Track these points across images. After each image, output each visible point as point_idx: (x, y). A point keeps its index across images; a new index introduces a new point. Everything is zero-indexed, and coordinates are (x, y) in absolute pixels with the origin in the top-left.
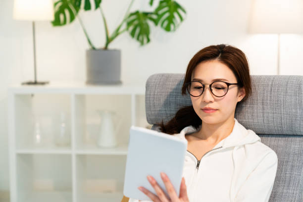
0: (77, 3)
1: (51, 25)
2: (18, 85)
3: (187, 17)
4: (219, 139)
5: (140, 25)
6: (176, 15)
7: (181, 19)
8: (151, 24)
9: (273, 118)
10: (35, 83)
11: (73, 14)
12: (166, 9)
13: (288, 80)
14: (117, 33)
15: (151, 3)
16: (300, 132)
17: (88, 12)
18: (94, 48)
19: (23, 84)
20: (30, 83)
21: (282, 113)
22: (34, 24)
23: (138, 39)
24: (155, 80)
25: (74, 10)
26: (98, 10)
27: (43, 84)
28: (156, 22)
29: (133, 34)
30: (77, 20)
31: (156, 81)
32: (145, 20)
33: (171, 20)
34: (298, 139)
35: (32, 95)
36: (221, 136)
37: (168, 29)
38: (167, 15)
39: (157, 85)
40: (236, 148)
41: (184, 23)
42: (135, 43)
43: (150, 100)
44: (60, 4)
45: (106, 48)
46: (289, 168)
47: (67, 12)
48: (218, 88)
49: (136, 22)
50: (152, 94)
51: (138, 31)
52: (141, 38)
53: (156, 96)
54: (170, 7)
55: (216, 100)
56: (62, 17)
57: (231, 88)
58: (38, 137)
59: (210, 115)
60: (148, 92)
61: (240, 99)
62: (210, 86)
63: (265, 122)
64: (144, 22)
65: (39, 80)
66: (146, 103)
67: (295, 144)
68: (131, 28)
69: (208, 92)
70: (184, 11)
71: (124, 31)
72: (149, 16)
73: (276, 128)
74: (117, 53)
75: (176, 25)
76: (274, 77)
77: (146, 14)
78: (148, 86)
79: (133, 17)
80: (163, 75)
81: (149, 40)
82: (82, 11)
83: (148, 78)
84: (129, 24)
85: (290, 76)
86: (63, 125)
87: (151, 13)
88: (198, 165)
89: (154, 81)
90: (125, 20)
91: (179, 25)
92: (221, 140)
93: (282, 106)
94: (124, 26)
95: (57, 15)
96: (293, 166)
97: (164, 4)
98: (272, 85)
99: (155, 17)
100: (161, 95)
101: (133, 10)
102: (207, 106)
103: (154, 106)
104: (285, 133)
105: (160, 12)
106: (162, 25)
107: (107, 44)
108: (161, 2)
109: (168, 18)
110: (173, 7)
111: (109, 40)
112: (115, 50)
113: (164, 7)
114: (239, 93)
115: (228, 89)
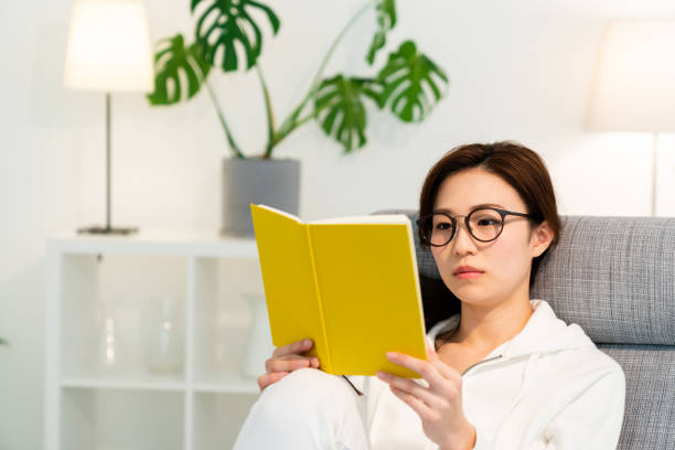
0: (208, 56)
1: (146, 103)
2: (71, 234)
3: (451, 91)
5: (344, 106)
6: (425, 86)
7: (438, 95)
8: (369, 104)
10: (108, 230)
11: (196, 79)
12: (402, 72)
14: (293, 124)
15: (371, 58)
17: (231, 75)
18: (240, 156)
19: (80, 232)
20: (95, 231)
22: (108, 98)
23: (339, 138)
25: (197, 71)
26: (254, 70)
27: (125, 232)
28: (380, 101)
29: (327, 126)
30: (204, 92)
32: (356, 95)
33: (413, 96)
35: (100, 258)
37: (406, 116)
38: (406, 85)
41: (443, 103)
42: (331, 147)
44: (167, 57)
45: (267, 156)
47: (182, 75)
48: (484, 223)
49: (336, 100)
51: (339, 119)
52: (345, 135)
54: (412, 67)
55: (479, 249)
56: (170, 85)
57: (508, 222)
58: (110, 354)
59: (469, 283)
62: (467, 219)
63: (616, 315)
64: (354, 101)
65: (116, 223)
68: (324, 113)
69: (463, 234)
70: (444, 78)
71: (308, 119)
72: (365, 86)
73: (638, 330)
74: (292, 168)
75: (425, 108)
77: (358, 83)
79: (330, 89)
81: (363, 141)
82: (216, 72)
84: (319, 104)
86: (167, 326)
87: (370, 81)
90: (311, 94)
91: (430, 109)
94: (309, 109)
95: (160, 82)
97: (400, 61)
99: (377, 89)
101: (329, 73)
102: (463, 263)
104: (656, 341)
105: (391, 79)
106: (394, 108)
107: (270, 147)
108: (393, 57)
109: (407, 93)
110: (418, 70)
111: (274, 139)
112: (288, 161)
113: (400, 67)
114: (535, 238)
115: (502, 223)
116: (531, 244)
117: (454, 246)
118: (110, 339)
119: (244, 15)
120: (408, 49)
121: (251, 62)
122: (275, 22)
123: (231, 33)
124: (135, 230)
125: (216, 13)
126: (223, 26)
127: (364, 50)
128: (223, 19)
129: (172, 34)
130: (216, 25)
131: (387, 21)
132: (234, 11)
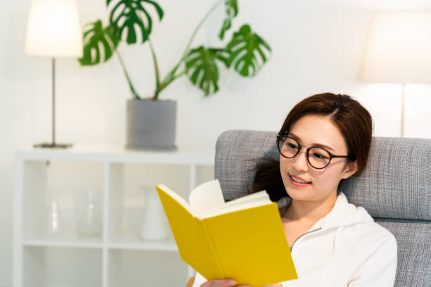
0: (117, 34)
1: (77, 64)
2: (29, 148)
5: (205, 66)
6: (256, 53)
7: (264, 59)
8: (220, 65)
9: (392, 196)
10: (53, 146)
11: (109, 48)
12: (242, 45)
13: (413, 144)
14: (172, 77)
15: (222, 36)
16: (428, 216)
17: (133, 46)
18: (138, 98)
19: (36, 146)
20: (45, 146)
21: (404, 189)
22: (54, 61)
23: (201, 86)
24: (230, 138)
25: (111, 43)
26: (147, 43)
27: (64, 147)
28: (227, 63)
29: (194, 79)
30: (115, 57)
31: (231, 140)
32: (212, 59)
33: (249, 60)
34: (425, 225)
35: (48, 163)
37: (244, 73)
38: (244, 53)
39: (232, 146)
40: (340, 229)
41: (267, 64)
42: (196, 92)
43: (221, 167)
44: (91, 35)
45: (155, 98)
46: (411, 264)
47: (101, 46)
48: (317, 155)
49: (199, 62)
50: (224, 157)
51: (201, 75)
52: (205, 85)
53: (229, 161)
54: (248, 41)
56: (93, 53)
58: (55, 224)
60: (220, 155)
61: (346, 176)
62: (308, 150)
63: (381, 200)
64: (211, 63)
65: (59, 141)
66: (216, 170)
67: (421, 233)
68: (192, 71)
69: (302, 156)
70: (268, 48)
71: (181, 75)
72: (218, 53)
73: (395, 210)
74: (171, 106)
75: (256, 68)
76: (394, 140)
77: (214, 51)
78: (219, 147)
79: (195, 55)
80: (240, 132)
81: (216, 89)
82: (123, 44)
83: (218, 135)
84: (189, 65)
85: (417, 139)
86: (91, 206)
87: (221, 50)
89: (227, 140)
90: (183, 59)
91: (260, 68)
92: (320, 218)
93: (404, 179)
94: (182, 68)
95: (87, 51)
96: (416, 262)
97: (240, 37)
98: (391, 151)
99: (226, 55)
100: (236, 159)
101: (195, 45)
103: (227, 174)
105: (234, 49)
106: (236, 68)
107: (157, 92)
108: (236, 35)
109: (244, 58)
110: (252, 42)
111: (160, 87)
112: (168, 101)
113: (240, 41)
118: (54, 215)
119: (141, 8)
120: (245, 30)
121: (145, 38)
122: (161, 13)
123: (132, 19)
124: (71, 146)
125: (122, 6)
126: (127, 15)
127: (218, 31)
128: (127, 11)
129: (94, 20)
130: (123, 14)
131: (232, 12)
132: (134, 5)
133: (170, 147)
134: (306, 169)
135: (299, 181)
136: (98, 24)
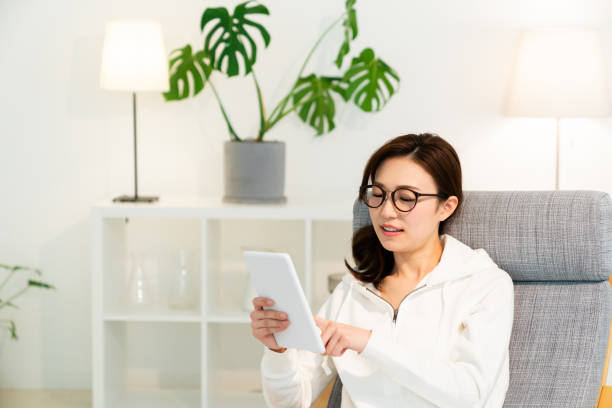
1: (162, 98)
2: (107, 203)
3: (401, 88)
4: (422, 274)
5: (317, 100)
6: (381, 83)
7: (391, 91)
8: (336, 97)
10: (136, 199)
11: (199, 75)
12: (364, 73)
14: (280, 114)
15: (339, 62)
17: (234, 78)
18: (237, 139)
19: (115, 200)
20: (124, 200)
22: (135, 96)
23: (312, 123)
25: (202, 73)
26: (250, 74)
27: (150, 200)
28: (345, 95)
29: (303, 115)
30: (207, 86)
32: (326, 90)
33: (371, 92)
35: (127, 220)
36: (423, 269)
37: (367, 107)
38: (366, 82)
41: (395, 97)
42: (306, 131)
44: (179, 62)
45: (260, 140)
47: (190, 76)
48: (404, 200)
51: (312, 109)
52: (317, 122)
54: (370, 69)
56: (181, 84)
57: (420, 201)
58: (140, 295)
62: (393, 194)
64: (325, 94)
65: (141, 194)
68: (299, 108)
69: (389, 204)
70: (396, 78)
72: (334, 83)
74: (279, 147)
75: (382, 101)
76: (552, 194)
77: (328, 81)
79: (306, 85)
81: (332, 126)
86: (184, 273)
87: (339, 79)
88: (395, 317)
91: (385, 102)
92: (425, 275)
94: (290, 104)
95: (173, 82)
97: (361, 64)
99: (345, 86)
101: (305, 74)
105: (354, 78)
106: (356, 101)
107: (262, 133)
108: (355, 61)
109: (366, 89)
110: (375, 70)
111: (265, 127)
112: (275, 142)
113: (361, 69)
114: (442, 209)
115: (416, 201)
116: (439, 213)
117: (382, 211)
118: (140, 283)
119: (243, 32)
120: (367, 55)
121: (249, 70)
122: (267, 38)
123: (234, 46)
124: (157, 199)
125: (221, 30)
126: (226, 41)
128: (227, 35)
129: (183, 45)
130: (221, 40)
131: (351, 33)
132: (235, 29)
133: (278, 199)
134: (395, 215)
135: (392, 230)
136: (187, 50)
